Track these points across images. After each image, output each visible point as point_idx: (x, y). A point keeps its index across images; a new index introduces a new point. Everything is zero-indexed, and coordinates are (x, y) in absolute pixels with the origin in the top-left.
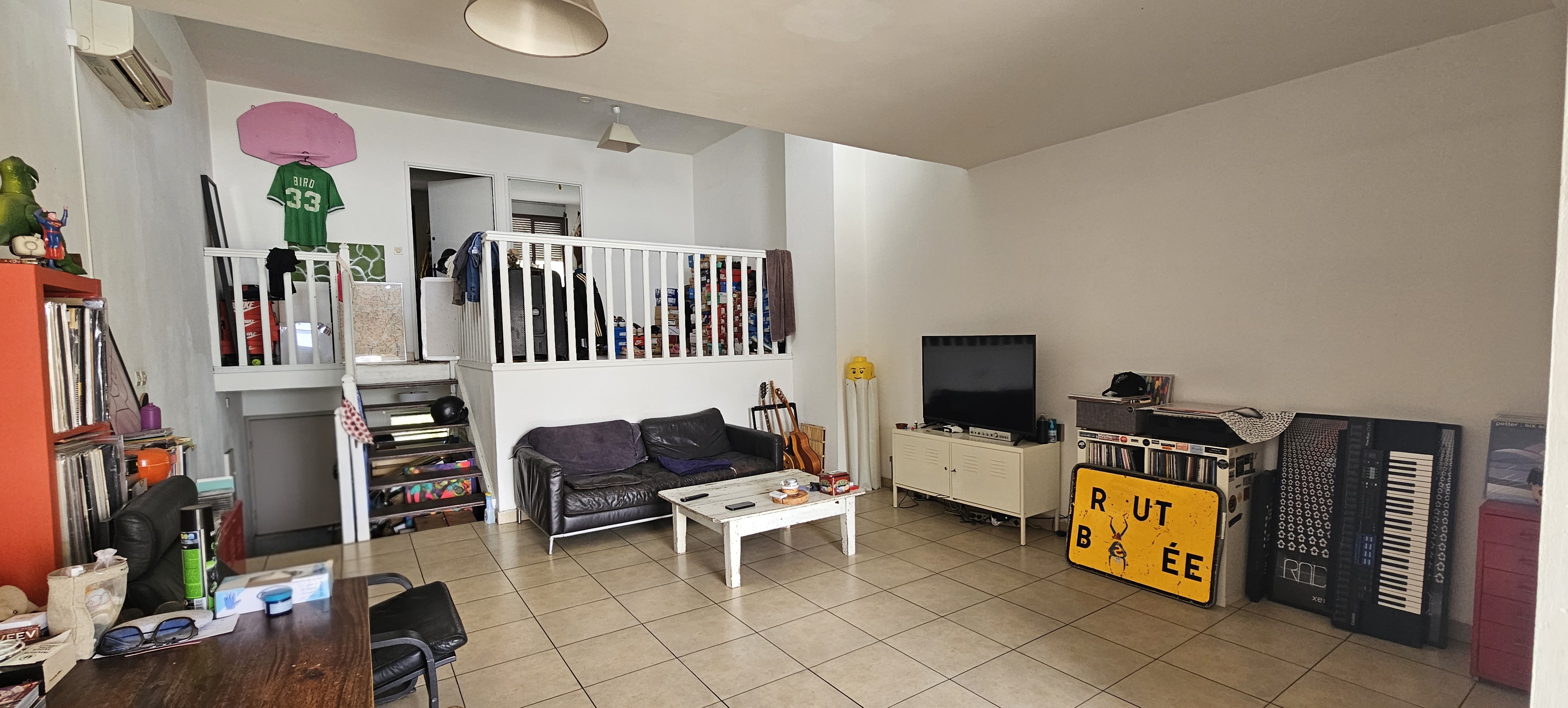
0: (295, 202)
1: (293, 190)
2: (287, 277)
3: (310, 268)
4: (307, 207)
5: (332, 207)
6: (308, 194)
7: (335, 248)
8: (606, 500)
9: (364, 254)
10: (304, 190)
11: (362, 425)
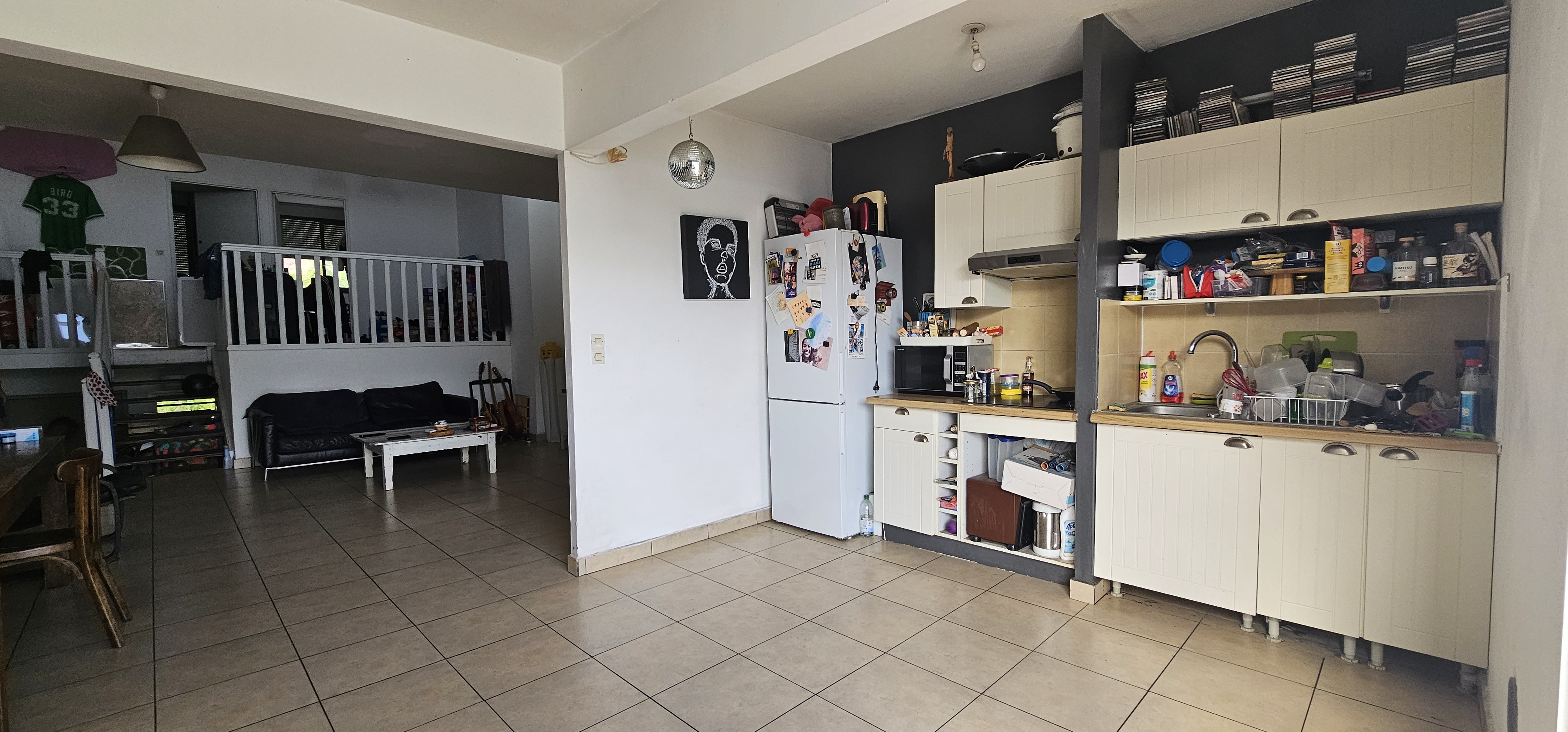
0: (52, 210)
1: (49, 199)
2: (43, 276)
3: (66, 269)
4: (64, 214)
5: (91, 215)
6: (66, 203)
7: (92, 250)
8: (314, 443)
9: (124, 255)
10: (61, 199)
11: (107, 391)
